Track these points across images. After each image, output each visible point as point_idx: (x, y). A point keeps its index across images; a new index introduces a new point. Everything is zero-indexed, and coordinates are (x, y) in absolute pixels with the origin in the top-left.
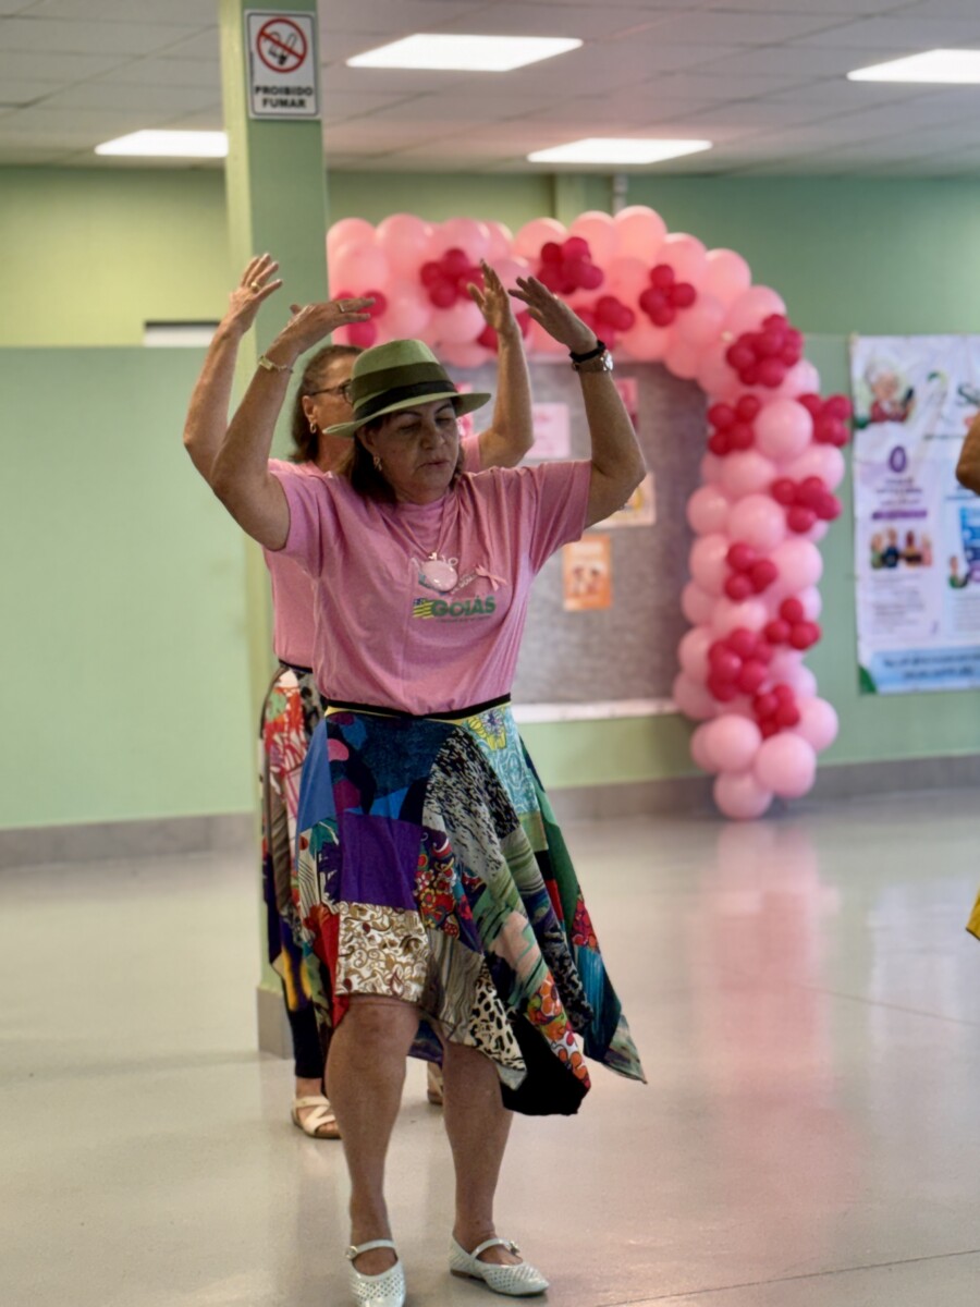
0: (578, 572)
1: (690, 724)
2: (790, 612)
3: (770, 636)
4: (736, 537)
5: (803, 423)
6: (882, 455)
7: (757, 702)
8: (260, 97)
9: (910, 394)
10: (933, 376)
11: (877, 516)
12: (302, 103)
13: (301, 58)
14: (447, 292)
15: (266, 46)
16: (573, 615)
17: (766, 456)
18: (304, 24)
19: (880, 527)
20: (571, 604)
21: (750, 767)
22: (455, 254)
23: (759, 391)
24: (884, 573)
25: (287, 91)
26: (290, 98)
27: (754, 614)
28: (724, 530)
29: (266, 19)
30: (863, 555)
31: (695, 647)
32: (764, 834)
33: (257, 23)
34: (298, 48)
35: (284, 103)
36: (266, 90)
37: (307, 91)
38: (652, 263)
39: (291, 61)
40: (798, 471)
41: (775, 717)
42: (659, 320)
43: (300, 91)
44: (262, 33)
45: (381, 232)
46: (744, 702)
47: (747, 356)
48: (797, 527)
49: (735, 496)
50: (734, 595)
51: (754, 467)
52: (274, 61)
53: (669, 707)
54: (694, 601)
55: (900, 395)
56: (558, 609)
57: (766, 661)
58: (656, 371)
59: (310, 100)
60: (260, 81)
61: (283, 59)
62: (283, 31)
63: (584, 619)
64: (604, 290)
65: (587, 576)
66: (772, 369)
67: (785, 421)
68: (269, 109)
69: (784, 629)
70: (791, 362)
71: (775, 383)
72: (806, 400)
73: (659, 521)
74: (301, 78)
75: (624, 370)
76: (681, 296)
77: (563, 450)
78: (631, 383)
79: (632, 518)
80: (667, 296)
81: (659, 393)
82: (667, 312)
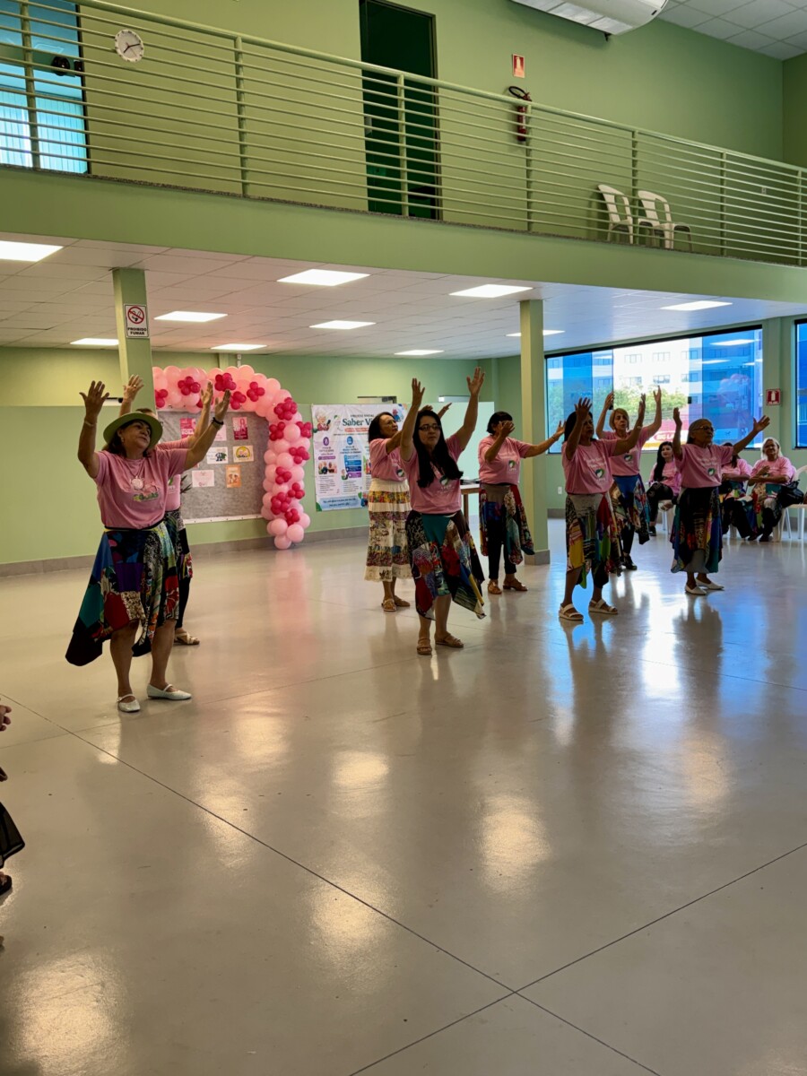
0: (231, 476)
1: (267, 521)
2: (295, 488)
3: (290, 495)
4: (279, 465)
5: (298, 431)
6: (322, 440)
7: (286, 514)
8: (129, 331)
9: (329, 421)
10: (336, 416)
11: (320, 458)
12: (143, 333)
13: (143, 319)
14: (187, 390)
15: (131, 315)
16: (229, 489)
17: (287, 440)
18: (143, 309)
19: (321, 461)
20: (229, 486)
21: (285, 534)
22: (189, 378)
23: (284, 421)
24: (323, 475)
25: (138, 329)
26: (139, 331)
27: (285, 488)
28: (275, 463)
29: (130, 307)
30: (317, 470)
31: (267, 498)
32: (290, 553)
33: (128, 308)
34: (141, 316)
35: (137, 333)
36: (132, 329)
37: (145, 330)
38: (251, 382)
39: (139, 320)
40: (297, 446)
41: (292, 519)
42: (253, 400)
43: (142, 329)
44: (129, 311)
45: (165, 371)
46: (282, 514)
47: (280, 410)
48: (297, 462)
49: (278, 453)
50: (279, 483)
51: (283, 444)
52: (134, 320)
53: (260, 516)
54: (266, 484)
55: (326, 422)
56: (225, 487)
57: (289, 502)
58: (253, 414)
59: (146, 332)
60: (129, 326)
61: (136, 319)
62: (137, 311)
63: (233, 489)
64: (236, 390)
65: (233, 477)
66: (289, 414)
67: (292, 430)
68: (133, 335)
69: (294, 492)
70: (294, 412)
71: (289, 419)
72: (298, 424)
73: (255, 460)
74: (143, 325)
75: (243, 414)
76: (260, 391)
77: (224, 439)
78: (245, 418)
79: (246, 460)
80: (256, 392)
81: (254, 421)
82: (256, 397)
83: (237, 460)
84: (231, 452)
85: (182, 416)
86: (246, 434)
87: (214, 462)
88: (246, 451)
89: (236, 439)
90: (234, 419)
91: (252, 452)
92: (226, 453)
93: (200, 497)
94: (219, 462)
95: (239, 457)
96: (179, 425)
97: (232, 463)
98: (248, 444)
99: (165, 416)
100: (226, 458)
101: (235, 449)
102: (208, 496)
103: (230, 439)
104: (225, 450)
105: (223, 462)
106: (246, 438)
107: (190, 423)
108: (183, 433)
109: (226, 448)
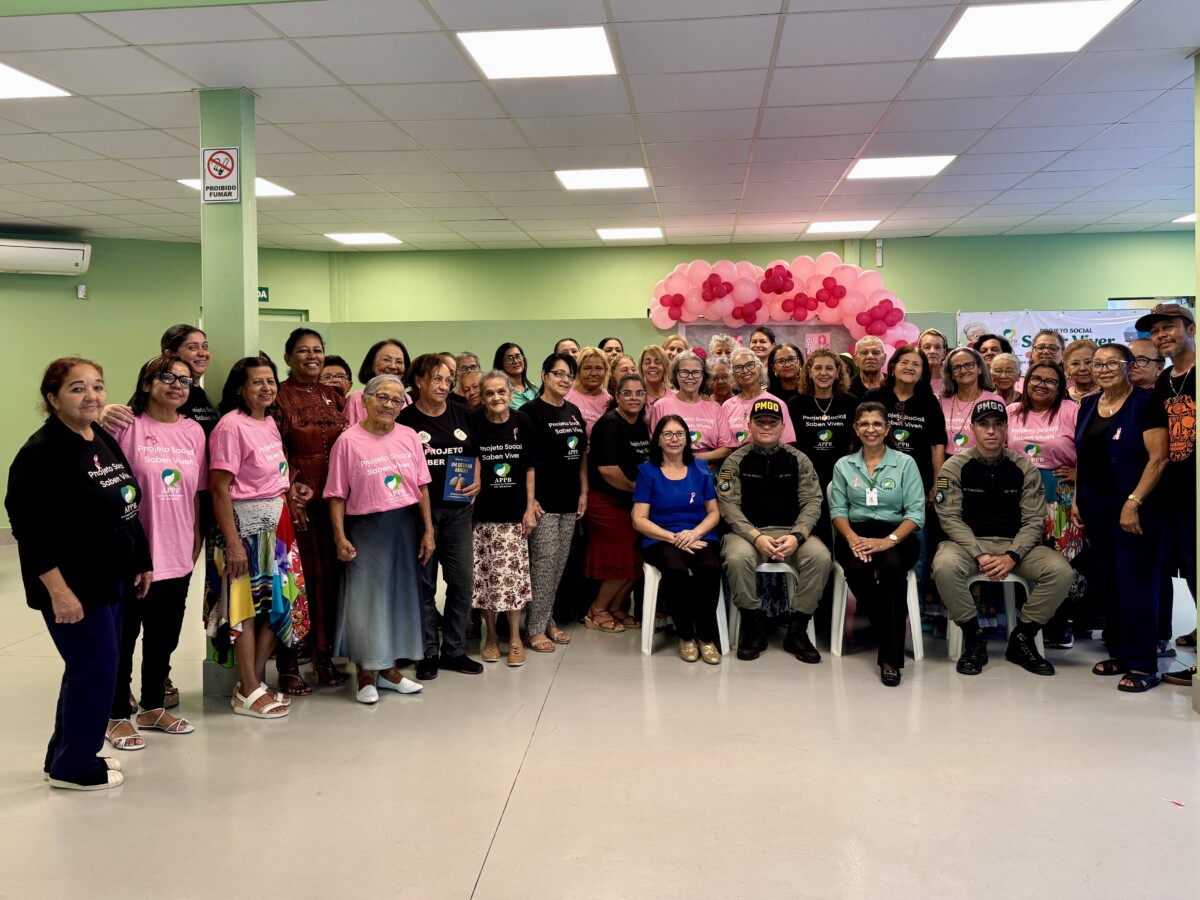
8: (209, 192)
10: (1008, 331)
12: (230, 194)
13: (231, 171)
14: (713, 294)
15: (213, 165)
18: (233, 153)
22: (714, 277)
25: (223, 188)
26: (224, 191)
29: (213, 152)
33: (208, 155)
34: (229, 166)
35: (220, 194)
36: (212, 188)
37: (233, 188)
38: (828, 275)
39: (225, 172)
42: (831, 305)
43: (229, 188)
44: (211, 159)
47: (867, 319)
52: (216, 173)
60: (209, 184)
61: (221, 171)
64: (799, 291)
66: (880, 327)
68: (213, 198)
74: (231, 180)
76: (837, 292)
81: (842, 339)
82: (833, 300)
90: (807, 335)
99: (695, 331)
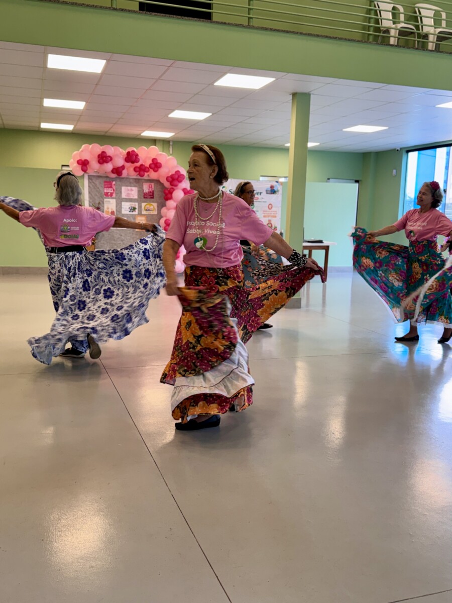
4: (168, 218)
17: (175, 201)
22: (103, 152)
23: (173, 187)
28: (165, 216)
38: (154, 157)
42: (155, 171)
45: (91, 146)
47: (170, 179)
49: (169, 209)
51: (172, 203)
58: (157, 181)
64: (141, 163)
66: (176, 182)
67: (178, 194)
70: (180, 182)
71: (176, 186)
73: (158, 213)
75: (151, 181)
76: (158, 165)
77: (136, 197)
78: (153, 184)
79: (151, 213)
80: (156, 165)
81: (159, 187)
82: (156, 169)
83: (144, 212)
84: (140, 207)
85: (105, 179)
86: (153, 195)
87: (127, 212)
88: (152, 207)
89: (144, 198)
90: (144, 184)
91: (156, 208)
92: (137, 207)
93: (115, 236)
94: (131, 213)
95: (146, 210)
96: (103, 186)
97: (140, 214)
98: (153, 202)
99: (93, 178)
100: (137, 210)
101: (143, 205)
102: (121, 235)
103: (140, 198)
104: (136, 205)
105: (134, 213)
106: (153, 198)
107: (111, 184)
108: (105, 191)
109: (137, 204)
